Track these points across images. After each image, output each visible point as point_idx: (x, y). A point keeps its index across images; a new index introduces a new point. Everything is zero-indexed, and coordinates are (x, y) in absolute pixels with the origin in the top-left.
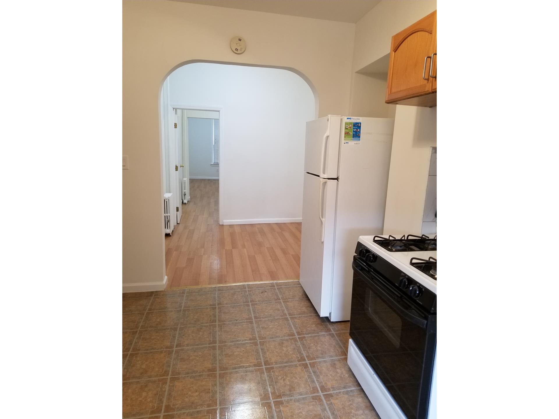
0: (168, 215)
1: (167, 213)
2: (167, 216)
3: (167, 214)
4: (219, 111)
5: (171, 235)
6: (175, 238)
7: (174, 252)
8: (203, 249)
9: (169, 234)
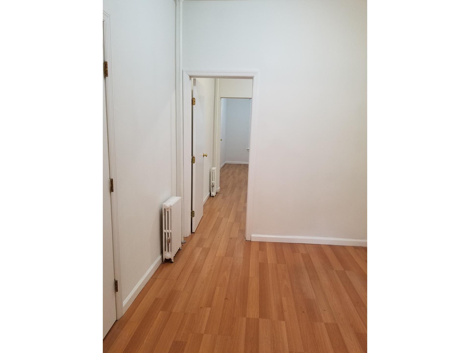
0: (170, 231)
1: (168, 229)
2: (168, 233)
3: (168, 231)
4: (252, 78)
5: (173, 261)
6: (176, 268)
7: (161, 312)
8: (209, 309)
9: (170, 259)
